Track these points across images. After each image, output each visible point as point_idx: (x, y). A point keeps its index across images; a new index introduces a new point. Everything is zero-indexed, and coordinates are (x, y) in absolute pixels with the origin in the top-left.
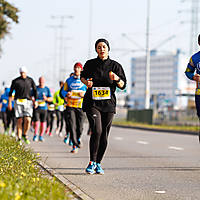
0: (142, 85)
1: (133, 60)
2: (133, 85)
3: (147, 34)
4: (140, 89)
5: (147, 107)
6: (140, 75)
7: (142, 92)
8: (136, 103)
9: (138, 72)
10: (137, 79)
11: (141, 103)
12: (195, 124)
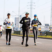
0: (18, 25)
1: (15, 18)
2: (15, 24)
3: (19, 11)
4: (17, 26)
5: (19, 30)
6: (17, 22)
7: (18, 26)
8: (16, 29)
9: (17, 21)
10: (16, 23)
11: (17, 29)
12: (31, 35)
